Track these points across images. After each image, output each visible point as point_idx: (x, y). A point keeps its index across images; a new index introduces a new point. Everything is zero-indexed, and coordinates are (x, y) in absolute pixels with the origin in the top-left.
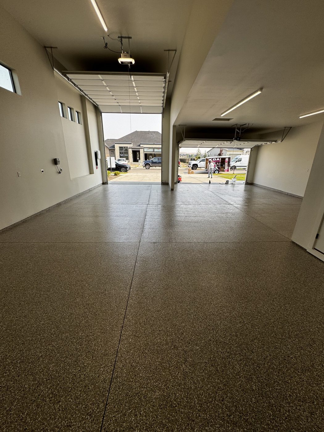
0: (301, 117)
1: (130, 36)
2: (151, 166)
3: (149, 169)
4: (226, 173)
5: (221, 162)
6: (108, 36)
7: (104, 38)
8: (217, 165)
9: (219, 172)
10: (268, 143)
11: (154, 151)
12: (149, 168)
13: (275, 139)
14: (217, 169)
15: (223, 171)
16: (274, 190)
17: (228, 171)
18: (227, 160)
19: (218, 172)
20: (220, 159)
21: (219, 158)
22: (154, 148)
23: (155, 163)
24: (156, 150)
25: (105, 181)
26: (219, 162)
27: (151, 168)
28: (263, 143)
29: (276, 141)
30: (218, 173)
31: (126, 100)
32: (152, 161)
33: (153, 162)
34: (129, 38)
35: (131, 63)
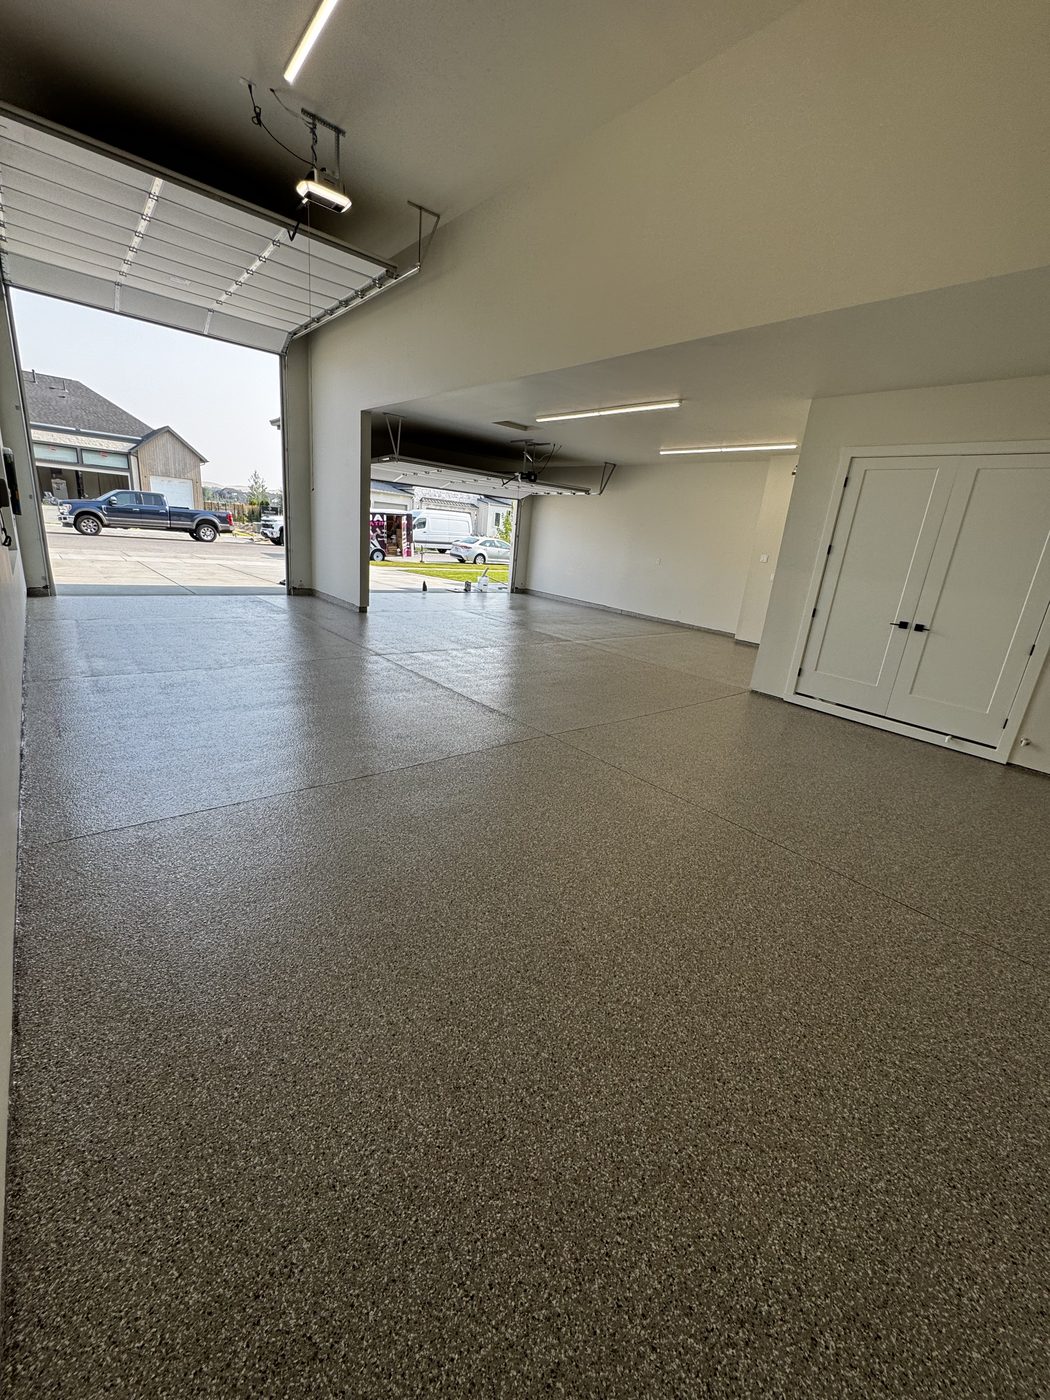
0: (662, 453)
1: (343, 127)
2: (106, 522)
3: (96, 534)
4: (405, 559)
5: (389, 527)
6: (272, 90)
7: (250, 87)
8: (378, 536)
9: (384, 556)
10: (567, 493)
11: (80, 462)
12: (98, 530)
13: (586, 486)
14: (379, 547)
15: (395, 554)
16: (588, 605)
17: (409, 554)
18: (404, 521)
19: (381, 557)
20: (385, 517)
21: (382, 515)
22: (79, 451)
23: (127, 512)
24: (88, 458)
25: (40, 584)
26: (381, 527)
27: (104, 531)
28: (554, 492)
29: (587, 492)
30: (383, 560)
31: (172, 279)
32: (110, 503)
33: (113, 510)
34: (339, 131)
35: (339, 208)
